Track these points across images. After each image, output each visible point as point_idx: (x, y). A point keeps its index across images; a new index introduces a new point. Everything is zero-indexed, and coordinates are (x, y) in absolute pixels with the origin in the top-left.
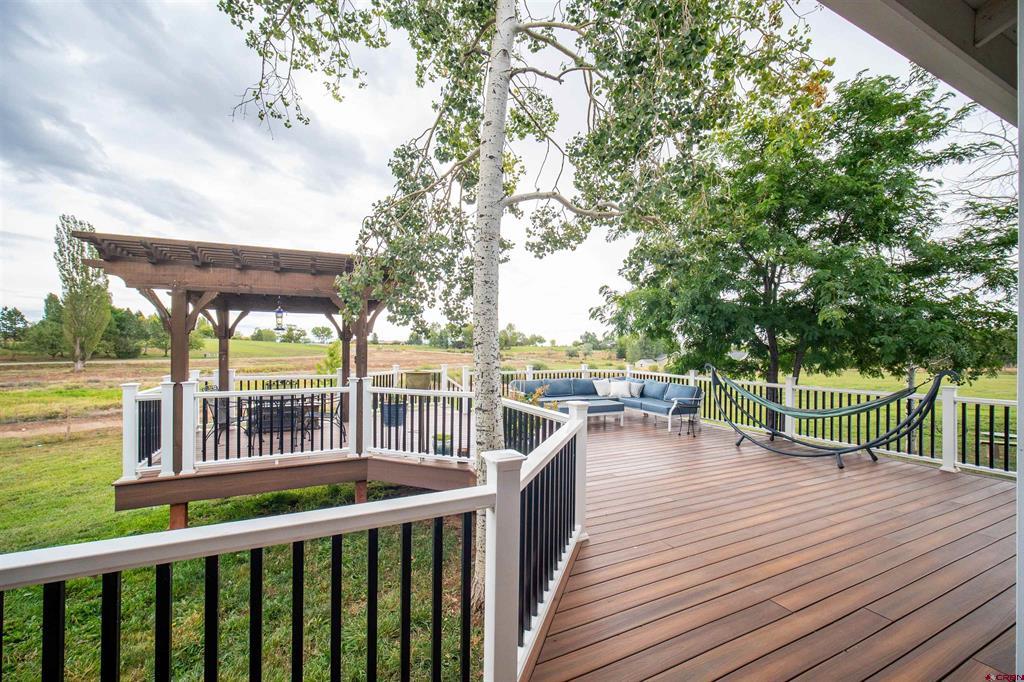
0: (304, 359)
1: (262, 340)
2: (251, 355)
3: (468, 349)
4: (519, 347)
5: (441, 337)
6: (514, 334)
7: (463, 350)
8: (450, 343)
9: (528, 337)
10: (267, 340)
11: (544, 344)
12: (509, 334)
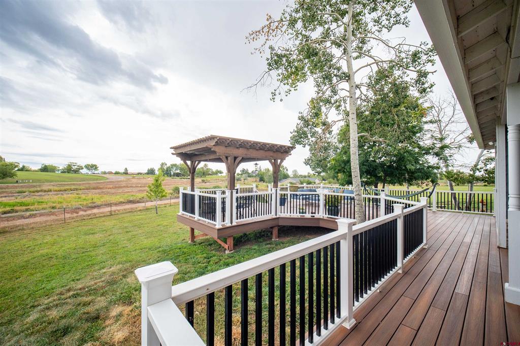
0: (90, 183)
1: (47, 171)
2: (51, 181)
3: (183, 177)
4: (209, 176)
5: (167, 170)
6: (208, 169)
7: (180, 177)
8: (172, 174)
9: (214, 170)
10: (50, 172)
11: (222, 175)
12: (205, 169)
